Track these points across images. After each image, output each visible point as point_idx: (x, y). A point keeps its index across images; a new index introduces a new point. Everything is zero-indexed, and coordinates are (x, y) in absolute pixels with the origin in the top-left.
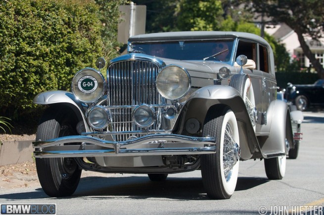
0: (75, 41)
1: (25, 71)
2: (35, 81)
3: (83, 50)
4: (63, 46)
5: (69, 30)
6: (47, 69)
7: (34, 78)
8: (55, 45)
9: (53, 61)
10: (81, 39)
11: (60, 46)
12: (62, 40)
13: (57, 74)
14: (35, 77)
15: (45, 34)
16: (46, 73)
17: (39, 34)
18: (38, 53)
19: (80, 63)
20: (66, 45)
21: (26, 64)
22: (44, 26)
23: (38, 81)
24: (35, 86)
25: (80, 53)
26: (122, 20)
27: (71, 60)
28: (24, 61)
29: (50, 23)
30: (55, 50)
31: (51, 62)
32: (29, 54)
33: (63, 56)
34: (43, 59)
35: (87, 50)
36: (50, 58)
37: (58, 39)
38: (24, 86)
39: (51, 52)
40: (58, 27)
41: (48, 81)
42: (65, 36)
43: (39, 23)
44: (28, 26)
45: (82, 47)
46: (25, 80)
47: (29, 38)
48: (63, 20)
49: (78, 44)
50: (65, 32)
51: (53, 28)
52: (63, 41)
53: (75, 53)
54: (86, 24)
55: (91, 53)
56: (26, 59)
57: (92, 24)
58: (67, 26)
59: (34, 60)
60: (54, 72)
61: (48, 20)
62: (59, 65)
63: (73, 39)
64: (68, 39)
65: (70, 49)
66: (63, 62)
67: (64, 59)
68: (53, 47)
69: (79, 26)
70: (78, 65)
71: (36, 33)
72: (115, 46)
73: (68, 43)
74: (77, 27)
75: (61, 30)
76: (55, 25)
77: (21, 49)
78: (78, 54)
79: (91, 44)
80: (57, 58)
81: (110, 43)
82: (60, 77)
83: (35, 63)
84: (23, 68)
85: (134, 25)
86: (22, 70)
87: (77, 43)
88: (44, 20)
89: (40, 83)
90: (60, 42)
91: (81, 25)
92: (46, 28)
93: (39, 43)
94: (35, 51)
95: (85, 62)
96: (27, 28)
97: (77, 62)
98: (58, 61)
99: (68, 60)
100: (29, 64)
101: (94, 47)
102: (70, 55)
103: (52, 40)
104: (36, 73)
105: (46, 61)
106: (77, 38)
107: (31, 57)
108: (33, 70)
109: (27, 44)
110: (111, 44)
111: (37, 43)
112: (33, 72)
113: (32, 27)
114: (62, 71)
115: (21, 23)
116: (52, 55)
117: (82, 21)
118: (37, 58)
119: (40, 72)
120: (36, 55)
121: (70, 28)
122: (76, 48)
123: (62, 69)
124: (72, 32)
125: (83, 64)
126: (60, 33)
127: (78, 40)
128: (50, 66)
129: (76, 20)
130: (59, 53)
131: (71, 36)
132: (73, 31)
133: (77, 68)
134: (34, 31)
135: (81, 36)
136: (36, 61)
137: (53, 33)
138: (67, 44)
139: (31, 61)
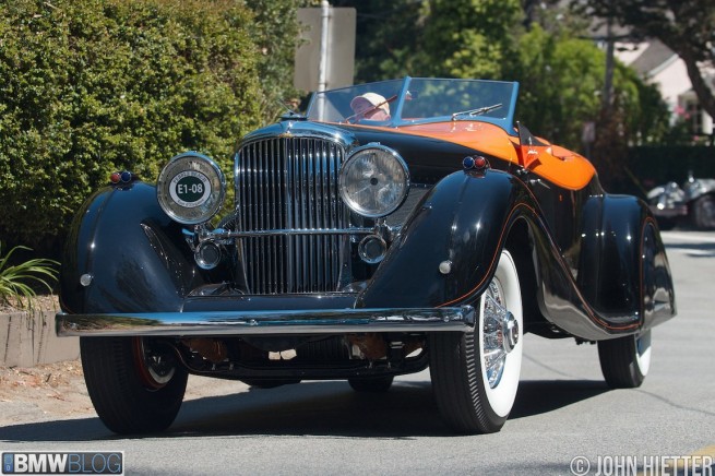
0: (202, 91)
1: (94, 158)
3: (219, 111)
4: (176, 102)
5: (189, 66)
6: (142, 153)
7: (113, 172)
8: (158, 100)
9: (155, 135)
10: (215, 85)
11: (170, 102)
12: (172, 89)
13: (163, 162)
15: (137, 77)
16: (140, 161)
17: (123, 77)
18: (121, 119)
19: (212, 137)
20: (181, 100)
21: (95, 143)
22: (133, 60)
25: (213, 115)
26: (303, 41)
27: (194, 131)
28: (90, 136)
29: (148, 53)
30: (158, 110)
31: (149, 136)
32: (102, 120)
33: (175, 123)
34: (133, 130)
35: (228, 110)
36: (148, 129)
37: (163, 87)
38: (93, 191)
39: (150, 114)
40: (164, 60)
42: (179, 80)
43: (124, 54)
44: (98, 61)
45: (216, 102)
46: (95, 178)
47: (102, 85)
48: (175, 45)
49: (207, 97)
50: (180, 72)
51: (153, 63)
52: (175, 92)
53: (202, 117)
54: (225, 52)
55: (237, 114)
56: (95, 131)
57: (239, 53)
58: (183, 59)
59: (113, 133)
60: (157, 159)
61: (141, 45)
62: (167, 143)
63: (198, 86)
64: (187, 87)
65: (191, 108)
66: (175, 138)
67: (177, 131)
68: (154, 104)
69: (209, 58)
70: (210, 143)
71: (116, 74)
72: (289, 96)
73: (188, 94)
74: (205, 59)
75: (171, 68)
76: (157, 56)
77: (85, 110)
78: (207, 118)
79: (237, 95)
80: (163, 127)
81: (277, 91)
83: (116, 140)
84: (90, 152)
85: (330, 50)
86: (87, 156)
87: (205, 95)
88: (134, 45)
90: (169, 94)
91: (213, 56)
92: (139, 63)
93: (122, 97)
94: (116, 115)
95: (223, 134)
96: (97, 65)
97: (206, 136)
98: (166, 135)
99: (186, 132)
100: (103, 143)
101: (244, 103)
102: (190, 121)
103: (151, 88)
104: (118, 161)
105: (138, 136)
106: (206, 84)
107: (106, 128)
108: (112, 155)
109: (97, 98)
110: (281, 93)
111: (118, 96)
112: (112, 160)
113: (107, 62)
115: (85, 54)
116: (153, 121)
117: (215, 47)
118: (120, 130)
119: (126, 159)
120: (118, 123)
121: (189, 61)
122: (204, 105)
123: (174, 151)
124: (195, 71)
125: (220, 140)
126: (168, 75)
127: (209, 88)
128: (148, 146)
129: (203, 44)
130: (166, 117)
131: (194, 79)
132: (198, 68)
133: (207, 150)
134: (112, 71)
135: (215, 78)
136: (118, 136)
137: (153, 73)
138: (186, 98)
139: (107, 137)
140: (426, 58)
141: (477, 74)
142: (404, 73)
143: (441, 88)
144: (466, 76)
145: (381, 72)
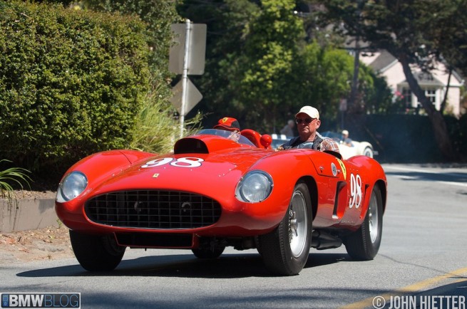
0: (115, 69)
1: (49, 108)
2: (61, 121)
3: (125, 82)
4: (99, 75)
5: (107, 55)
6: (78, 106)
7: (60, 117)
8: (89, 74)
9: (86, 95)
10: (122, 66)
11: (95, 76)
12: (97, 67)
13: (91, 112)
14: (62, 116)
15: (76, 60)
16: (76, 111)
17: (68, 59)
18: (66, 85)
19: (120, 98)
20: (102, 74)
21: (50, 98)
22: (74, 49)
23: (66, 121)
24: (61, 127)
25: (121, 84)
26: (174, 43)
27: (109, 94)
28: (47, 95)
29: (83, 45)
30: (88, 80)
31: (82, 96)
32: (55, 85)
33: (98, 88)
34: (73, 91)
35: (130, 81)
36: (82, 92)
37: (91, 66)
38: (48, 127)
39: (83, 83)
40: (93, 50)
41: (78, 122)
42: (101, 62)
43: (68, 46)
44: (53, 49)
45: (123, 77)
46: (50, 120)
47: (55, 64)
48: (99, 42)
49: (118, 73)
50: (102, 57)
51: (86, 52)
52: (99, 70)
53: (114, 85)
54: (129, 47)
55: (136, 85)
56: (50, 91)
57: (137, 47)
58: (104, 50)
59: (61, 93)
60: (87, 109)
61: (79, 41)
62: (93, 101)
63: (112, 66)
64: (106, 66)
65: (108, 79)
66: (98, 97)
67: (99, 93)
68: (86, 76)
69: (119, 50)
70: (118, 101)
71: (64, 58)
72: (165, 76)
73: (106, 71)
74: (117, 50)
75: (97, 55)
76: (88, 48)
77: (44, 79)
78: (118, 86)
79: (135, 73)
80: (91, 91)
81: (158, 73)
82: (95, 117)
83: (63, 97)
84: (47, 104)
85: (190, 49)
86: (45, 106)
87: (116, 72)
88: (75, 41)
89: (68, 124)
90: (95, 71)
91: (121, 49)
92: (77, 52)
93: (67, 71)
94: (63, 82)
95: (126, 96)
96: (52, 52)
97: (117, 97)
98: (93, 95)
99: (105, 94)
100: (55, 99)
101: (139, 78)
102: (107, 87)
103: (84, 67)
104: (63, 110)
105: (76, 95)
106: (117, 65)
107: (57, 90)
108: (60, 106)
109: (52, 72)
110: (160, 74)
111: (65, 71)
112: (60, 109)
113: (58, 50)
114: (98, 108)
115: (45, 44)
116: (85, 86)
117: (123, 43)
118: (65, 91)
119: (68, 109)
120: (64, 87)
121: (107, 51)
122: (116, 78)
123: (97, 105)
124: (110, 57)
125: (124, 100)
126: (95, 59)
127: (119, 68)
128: (82, 101)
129: (116, 42)
130: (93, 84)
131: (110, 62)
132: (112, 56)
133: (117, 105)
134: (61, 56)
135: (122, 62)
136: (64, 95)
137: (85, 58)
138: (105, 73)
139: (57, 95)
140: (246, 59)
141: (277, 69)
142: (233, 68)
143: (255, 77)
144: (270, 70)
145: (219, 67)
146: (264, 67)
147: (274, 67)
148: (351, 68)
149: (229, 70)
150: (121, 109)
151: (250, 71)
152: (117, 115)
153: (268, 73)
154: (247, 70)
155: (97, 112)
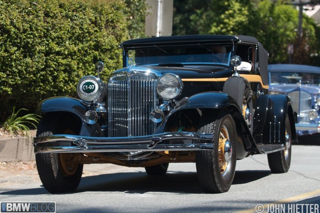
0: (102, 39)
1: (55, 70)
2: (64, 78)
3: (110, 48)
4: (90, 44)
5: (96, 29)
6: (76, 67)
7: (63, 76)
8: (83, 44)
9: (81, 59)
10: (108, 37)
11: (88, 45)
12: (89, 39)
13: (85, 71)
15: (73, 34)
16: (75, 71)
17: (67, 34)
18: (66, 52)
19: (107, 60)
20: (93, 44)
21: (55, 63)
22: (72, 26)
23: (67, 79)
24: (64, 83)
25: (107, 50)
26: (149, 13)
27: (98, 57)
28: (53, 60)
29: (78, 23)
30: (83, 48)
31: (79, 60)
32: (58, 53)
33: (90, 54)
34: (72, 57)
35: (114, 47)
36: (78, 57)
37: (85, 38)
38: (54, 84)
39: (79, 50)
40: (85, 26)
41: (76, 79)
42: (92, 35)
43: (67, 24)
44: (56, 27)
46: (55, 78)
47: (58, 38)
48: (90, 20)
49: (105, 42)
50: (92, 31)
51: (80, 28)
52: (90, 40)
53: (102, 51)
54: (112, 22)
55: (118, 49)
56: (55, 58)
57: (118, 22)
58: (94, 25)
59: (63, 59)
60: (82, 69)
61: (75, 20)
62: (86, 63)
63: (100, 37)
64: (95, 38)
65: (97, 47)
66: (90, 60)
67: (91, 57)
68: (81, 45)
69: (105, 25)
70: (106, 62)
71: (64, 33)
73: (96, 41)
74: (103, 25)
75: (88, 30)
76: (82, 25)
77: (51, 49)
78: (104, 51)
79: (118, 41)
80: (85, 56)
82: (88, 74)
83: (64, 62)
84: (53, 67)
85: (161, 17)
86: (52, 69)
87: (103, 41)
88: (72, 20)
89: (69, 81)
90: (87, 41)
91: (107, 24)
92: (74, 28)
93: (67, 43)
94: (64, 51)
95: (111, 58)
96: (56, 29)
97: (104, 59)
98: (86, 59)
99: (95, 57)
100: (59, 63)
102: (97, 53)
103: (79, 39)
104: (65, 71)
105: (74, 60)
106: (104, 36)
107: (60, 57)
108: (62, 68)
109: (56, 44)
110: (139, 37)
111: (65, 43)
112: (63, 71)
113: (60, 28)
114: (90, 68)
115: (51, 24)
116: (80, 53)
117: (108, 20)
118: (66, 57)
119: (69, 70)
120: (65, 54)
121: (96, 26)
122: (103, 46)
123: (90, 66)
124: (99, 31)
125: (110, 61)
126: (87, 33)
127: (105, 38)
128: (78, 64)
129: (103, 19)
130: (86, 51)
131: (98, 34)
132: (100, 29)
134: (62, 32)
135: (107, 33)
136: (65, 60)
137: (80, 32)
138: (95, 43)
139: (60, 60)
140: (212, 14)
141: (237, 22)
142: (202, 21)
143: (219, 28)
144: (231, 23)
145: (190, 21)
146: (226, 20)
147: (234, 20)
148: (297, 20)
149: (198, 23)
150: (108, 68)
151: (215, 24)
152: (104, 72)
153: (229, 25)
154: (212, 23)
155: (90, 71)
